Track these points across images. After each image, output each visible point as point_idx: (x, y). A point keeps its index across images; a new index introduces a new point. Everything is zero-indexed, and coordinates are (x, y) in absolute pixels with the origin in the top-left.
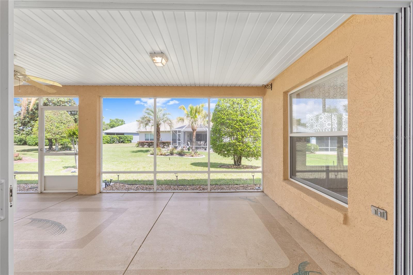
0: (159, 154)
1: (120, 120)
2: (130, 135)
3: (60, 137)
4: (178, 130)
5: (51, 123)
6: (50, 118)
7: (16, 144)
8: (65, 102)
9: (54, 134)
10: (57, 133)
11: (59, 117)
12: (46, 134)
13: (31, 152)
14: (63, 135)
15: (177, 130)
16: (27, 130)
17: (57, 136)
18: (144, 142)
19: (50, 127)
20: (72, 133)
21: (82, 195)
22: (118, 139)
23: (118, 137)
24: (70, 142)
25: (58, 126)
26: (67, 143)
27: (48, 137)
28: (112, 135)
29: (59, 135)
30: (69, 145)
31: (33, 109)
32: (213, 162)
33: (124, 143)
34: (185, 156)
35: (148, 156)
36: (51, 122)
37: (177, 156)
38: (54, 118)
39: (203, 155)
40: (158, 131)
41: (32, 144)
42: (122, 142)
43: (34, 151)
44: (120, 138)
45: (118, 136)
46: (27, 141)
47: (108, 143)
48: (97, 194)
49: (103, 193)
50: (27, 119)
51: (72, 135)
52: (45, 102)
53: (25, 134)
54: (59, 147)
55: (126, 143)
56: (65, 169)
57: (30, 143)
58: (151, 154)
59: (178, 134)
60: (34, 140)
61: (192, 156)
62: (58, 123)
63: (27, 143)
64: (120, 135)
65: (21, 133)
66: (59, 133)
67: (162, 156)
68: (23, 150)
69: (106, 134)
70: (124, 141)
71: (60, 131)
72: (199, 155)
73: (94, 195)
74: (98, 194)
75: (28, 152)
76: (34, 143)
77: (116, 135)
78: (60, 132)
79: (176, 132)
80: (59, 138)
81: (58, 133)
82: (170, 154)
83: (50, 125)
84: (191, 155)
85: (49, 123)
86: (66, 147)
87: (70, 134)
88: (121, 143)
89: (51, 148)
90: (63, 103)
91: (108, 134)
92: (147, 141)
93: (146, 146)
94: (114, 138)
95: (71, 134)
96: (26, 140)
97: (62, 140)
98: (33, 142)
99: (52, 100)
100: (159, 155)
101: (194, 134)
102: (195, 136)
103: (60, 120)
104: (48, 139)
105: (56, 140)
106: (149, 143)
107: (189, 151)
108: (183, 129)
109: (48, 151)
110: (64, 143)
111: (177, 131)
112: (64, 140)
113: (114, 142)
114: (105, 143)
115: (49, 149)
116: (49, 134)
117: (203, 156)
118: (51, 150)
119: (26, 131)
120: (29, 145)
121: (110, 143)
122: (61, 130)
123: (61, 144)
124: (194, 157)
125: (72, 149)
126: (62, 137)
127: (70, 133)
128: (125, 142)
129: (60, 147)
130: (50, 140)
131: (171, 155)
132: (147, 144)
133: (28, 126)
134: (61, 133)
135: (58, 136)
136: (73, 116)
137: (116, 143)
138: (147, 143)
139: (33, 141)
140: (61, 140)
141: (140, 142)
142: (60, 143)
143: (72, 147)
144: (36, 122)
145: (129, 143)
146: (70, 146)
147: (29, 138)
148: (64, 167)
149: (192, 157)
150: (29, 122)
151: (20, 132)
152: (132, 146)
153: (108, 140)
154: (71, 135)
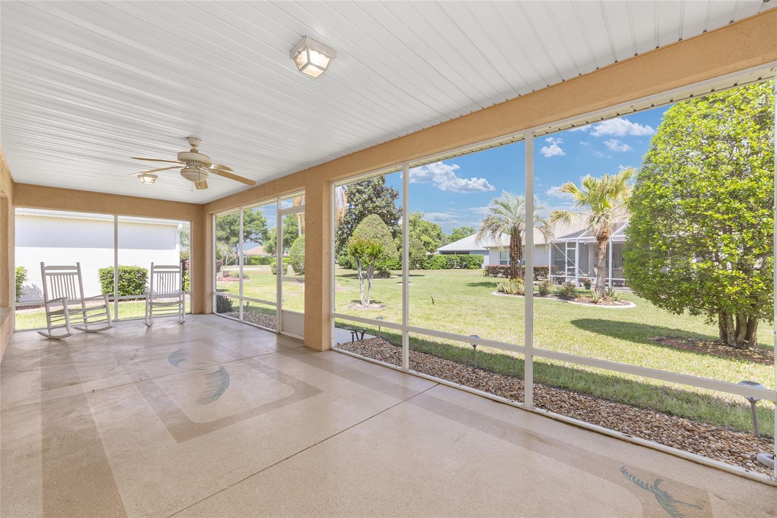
0: (515, 292)
1: (468, 228)
2: (479, 255)
4: (567, 241)
6: (364, 231)
8: (382, 207)
15: (563, 240)
18: (497, 267)
21: (307, 347)
22: (459, 261)
23: (458, 259)
28: (449, 255)
32: (650, 324)
33: (468, 268)
34: (574, 301)
35: (493, 293)
37: (555, 299)
38: (368, 231)
39: (630, 302)
40: (517, 244)
42: (466, 267)
44: (461, 259)
45: (458, 257)
47: (443, 267)
48: (323, 350)
49: (333, 350)
55: (472, 269)
58: (499, 291)
59: (568, 250)
61: (595, 302)
64: (462, 255)
67: (519, 296)
69: (441, 253)
70: (468, 265)
72: (616, 300)
73: (320, 351)
74: (326, 351)
77: (456, 254)
79: (561, 245)
82: (539, 293)
84: (591, 300)
86: (384, 273)
88: (463, 268)
90: (379, 210)
91: (444, 253)
92: (502, 266)
93: (500, 275)
94: (453, 260)
99: (368, 206)
100: (515, 294)
101: (600, 249)
102: (603, 254)
103: (375, 234)
106: (505, 268)
107: (588, 291)
108: (579, 238)
111: (563, 244)
113: (452, 266)
114: (439, 269)
117: (629, 304)
121: (447, 268)
124: (599, 306)
128: (470, 266)
129: (376, 271)
131: (540, 296)
132: (502, 271)
137: (456, 268)
138: (502, 268)
141: (489, 267)
145: (477, 270)
149: (593, 305)
152: (477, 275)
153: (444, 264)
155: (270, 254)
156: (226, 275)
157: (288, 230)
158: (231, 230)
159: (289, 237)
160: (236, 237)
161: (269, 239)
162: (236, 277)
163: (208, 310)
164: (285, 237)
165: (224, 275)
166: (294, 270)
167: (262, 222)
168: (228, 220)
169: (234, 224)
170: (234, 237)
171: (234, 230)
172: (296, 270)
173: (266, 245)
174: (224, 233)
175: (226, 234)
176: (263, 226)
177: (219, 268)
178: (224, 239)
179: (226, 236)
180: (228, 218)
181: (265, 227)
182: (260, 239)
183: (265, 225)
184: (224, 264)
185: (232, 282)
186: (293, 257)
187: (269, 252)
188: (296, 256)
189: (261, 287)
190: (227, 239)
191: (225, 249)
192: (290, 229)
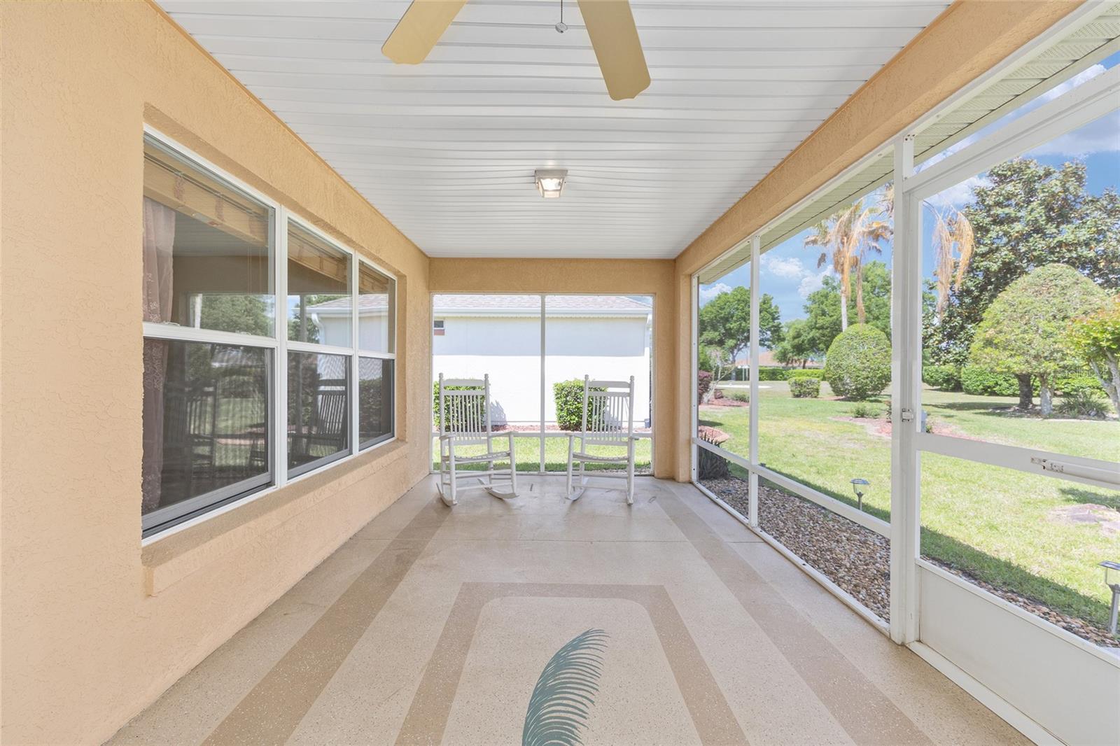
3: (1056, 367)
5: (1026, 324)
6: (1021, 306)
7: (939, 387)
8: (1079, 244)
9: (1036, 357)
10: (1045, 355)
11: (1055, 301)
12: (1010, 359)
13: (968, 411)
14: (1068, 362)
16: (957, 349)
17: (1046, 364)
19: (1021, 336)
20: (1108, 340)
24: (1100, 389)
25: (1049, 330)
26: (1088, 391)
27: (1016, 368)
29: (1055, 360)
30: (1094, 398)
31: (974, 289)
36: (1024, 322)
38: (1034, 305)
41: (976, 390)
43: (975, 408)
46: (961, 380)
50: (958, 321)
51: (1109, 348)
52: (1007, 260)
53: (951, 362)
54: (1054, 403)
56: (1068, 500)
57: (970, 388)
60: (980, 378)
62: (1049, 322)
63: (963, 387)
65: (943, 357)
66: (1055, 355)
68: (950, 404)
71: (1056, 346)
75: (960, 411)
76: (981, 387)
78: (1058, 352)
80: (1055, 371)
81: (1052, 353)
83: (1020, 331)
85: (1018, 325)
86: (1084, 404)
87: (1094, 345)
89: (1027, 405)
90: (1069, 251)
95: (1104, 344)
96: (960, 378)
97: (1070, 381)
98: (978, 383)
99: (1029, 248)
103: (1059, 310)
104: (1017, 376)
105: (1042, 376)
109: (1018, 414)
110: (1075, 390)
112: (1076, 381)
115: (1019, 405)
116: (1017, 359)
118: (1026, 409)
119: (954, 352)
120: (969, 392)
122: (1061, 342)
123: (1067, 395)
125: (1110, 415)
126: (1065, 367)
127: (1095, 338)
129: (1057, 401)
130: (1024, 379)
133: (960, 339)
134: (1060, 354)
135: (1051, 366)
136: (1113, 290)
139: (977, 381)
140: (1065, 381)
142: (1062, 389)
143: (1110, 408)
144: (980, 325)
146: (1101, 401)
147: (966, 372)
148: (1063, 492)
150: (962, 328)
151: (941, 357)
154: (1101, 348)
155: (784, 364)
156: (719, 396)
157: (816, 324)
158: (726, 330)
159: (817, 335)
160: (733, 339)
161: (784, 340)
162: (733, 399)
163: (682, 476)
164: (811, 335)
165: (715, 395)
166: (834, 391)
167: (771, 314)
168: (722, 315)
169: (730, 320)
170: (730, 339)
171: (730, 329)
172: (837, 392)
173: (778, 348)
174: (717, 333)
175: (719, 335)
176: (774, 319)
177: (708, 385)
178: (716, 343)
179: (719, 338)
180: (723, 312)
181: (776, 321)
182: (768, 340)
183: (777, 318)
184: (716, 379)
185: (727, 409)
186: (832, 368)
187: (781, 361)
188: (839, 366)
189: (777, 421)
190: (721, 343)
191: (717, 356)
192: (821, 322)
